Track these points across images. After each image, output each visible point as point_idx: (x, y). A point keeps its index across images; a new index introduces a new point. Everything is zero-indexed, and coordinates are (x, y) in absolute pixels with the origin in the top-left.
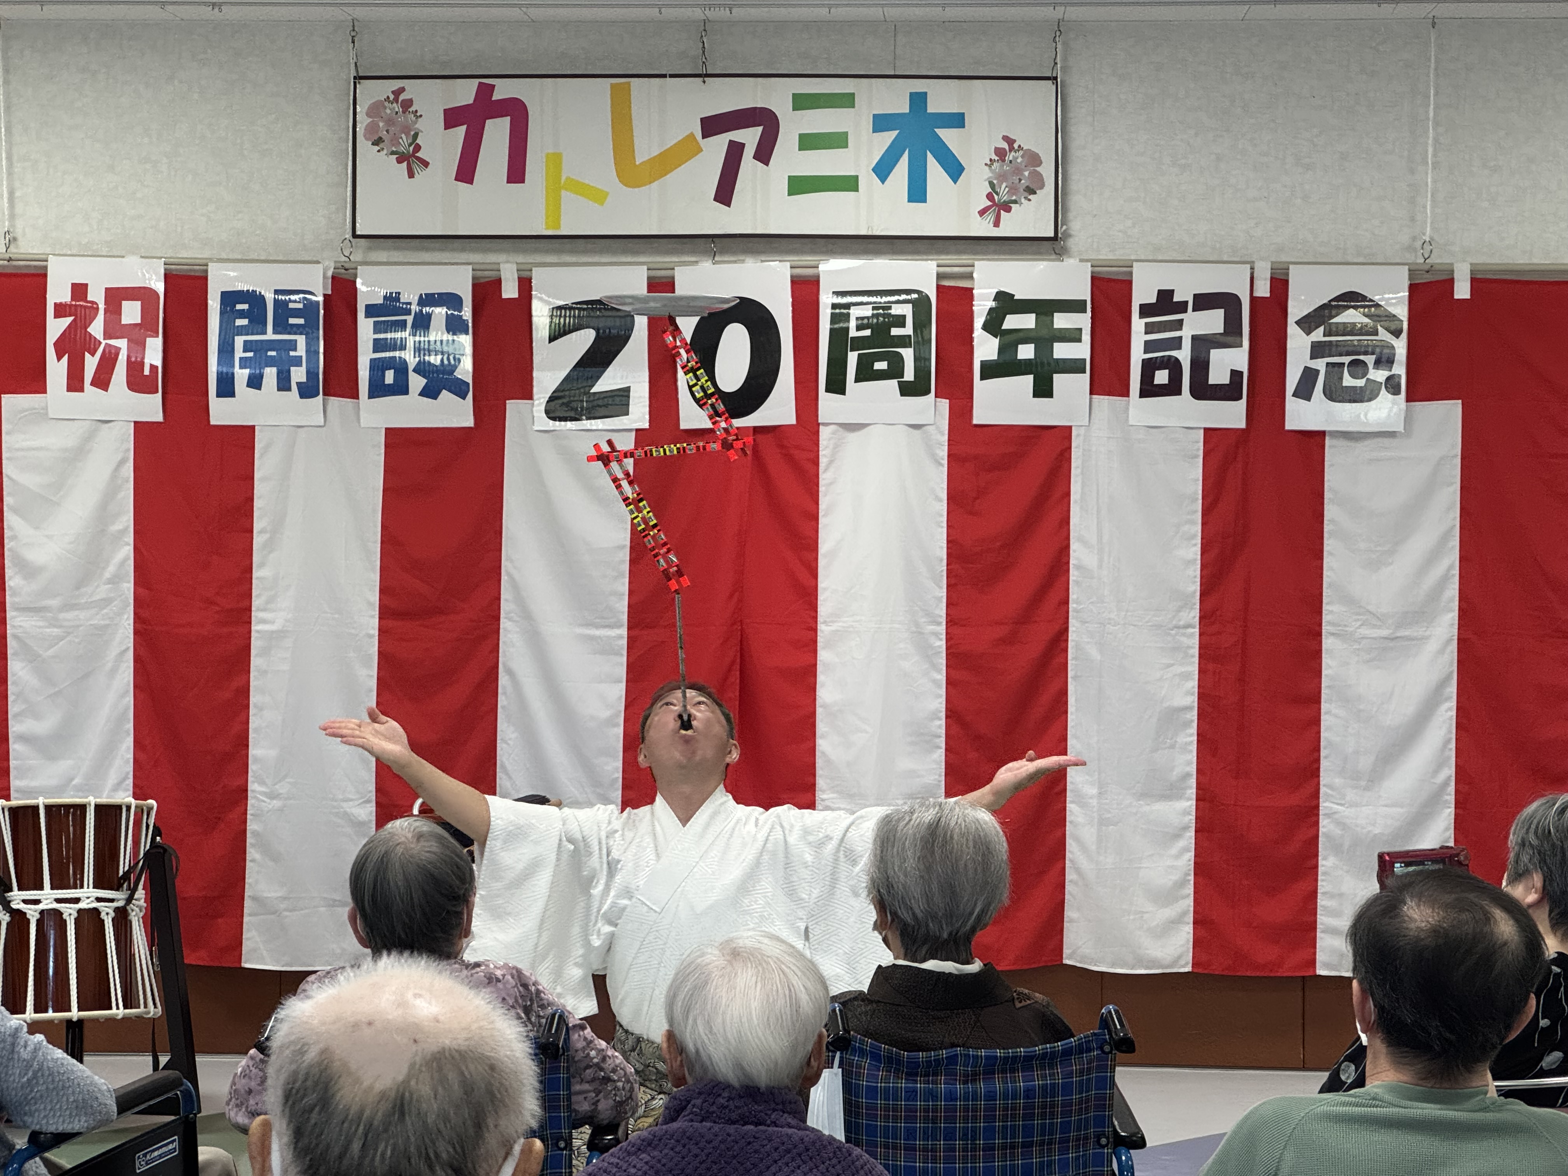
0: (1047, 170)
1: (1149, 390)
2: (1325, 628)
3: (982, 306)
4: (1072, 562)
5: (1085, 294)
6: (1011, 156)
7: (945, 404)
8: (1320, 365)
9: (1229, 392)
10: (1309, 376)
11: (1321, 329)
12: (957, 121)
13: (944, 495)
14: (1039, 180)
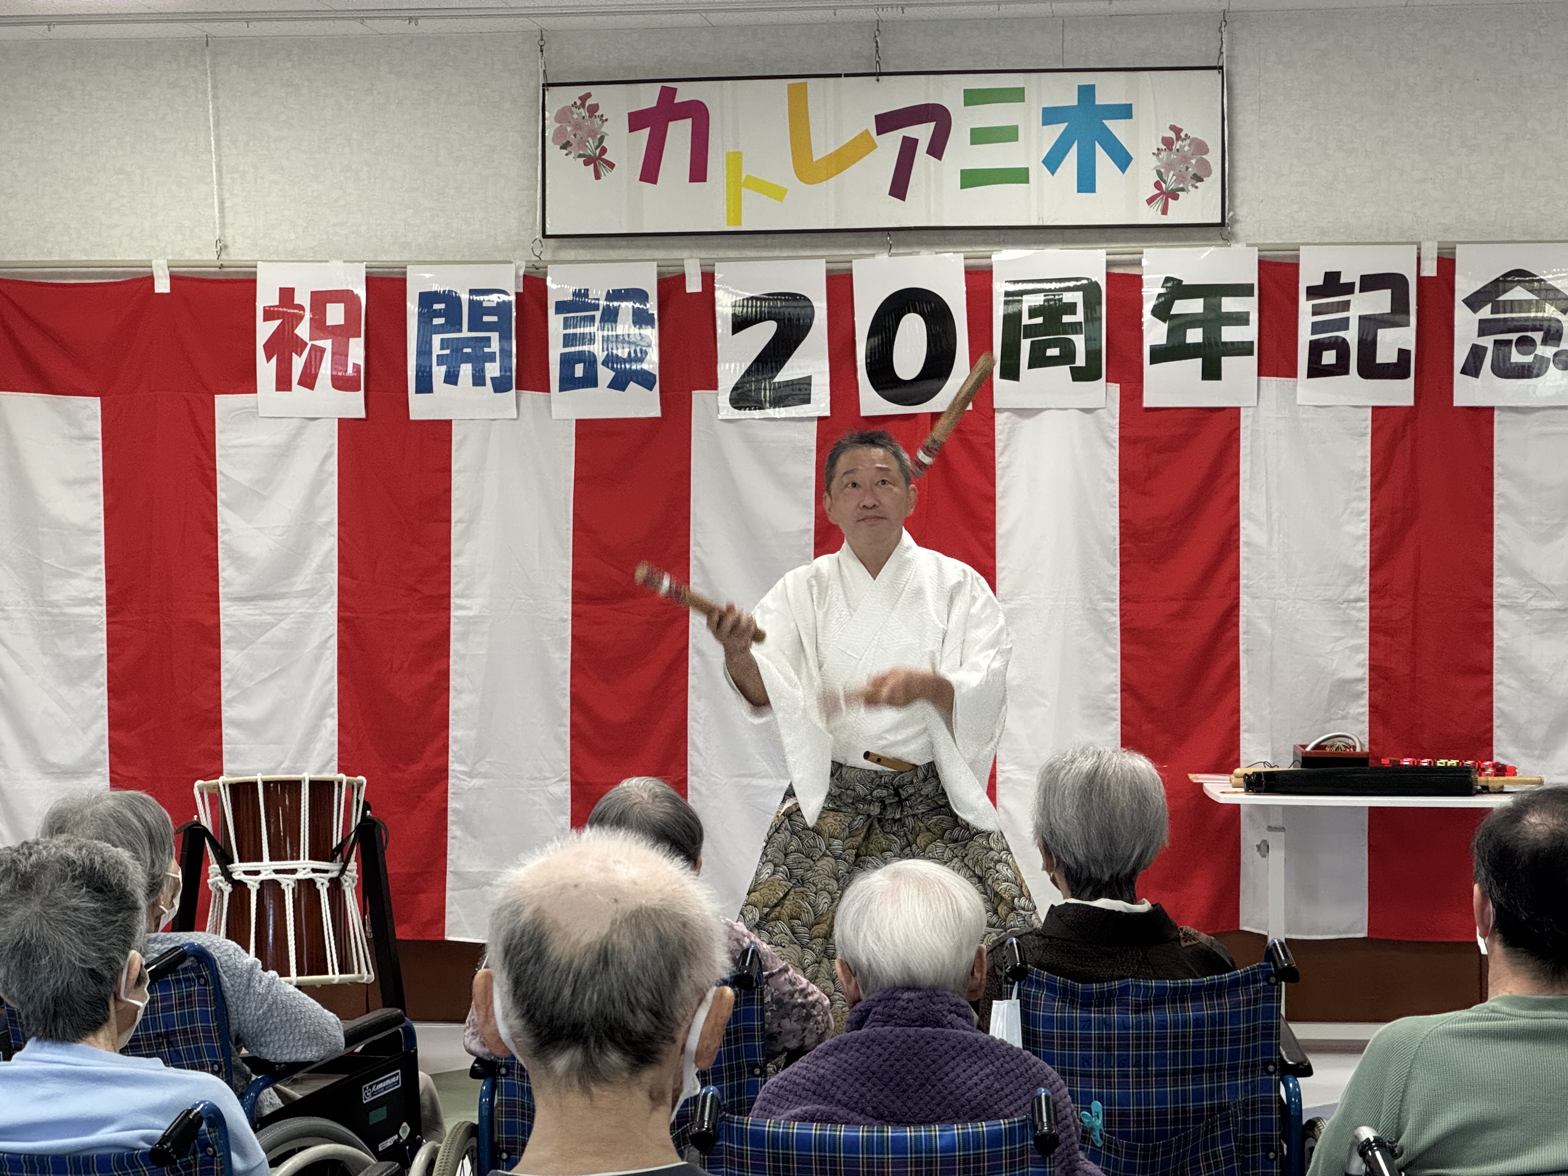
0: (1214, 158)
1: (1316, 370)
2: (1497, 601)
3: (1151, 293)
4: (1242, 539)
5: (1252, 278)
6: (1178, 145)
7: (1115, 388)
8: (1488, 342)
9: (1397, 370)
10: (1477, 354)
11: (1489, 307)
12: (1125, 112)
13: (1116, 477)
14: (1206, 167)
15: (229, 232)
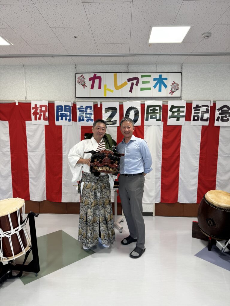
0: (180, 86)
1: (194, 120)
3: (169, 108)
5: (185, 105)
6: (174, 84)
7: (163, 122)
8: (220, 116)
9: (206, 120)
12: (166, 79)
14: (178, 88)
15: (27, 96)
